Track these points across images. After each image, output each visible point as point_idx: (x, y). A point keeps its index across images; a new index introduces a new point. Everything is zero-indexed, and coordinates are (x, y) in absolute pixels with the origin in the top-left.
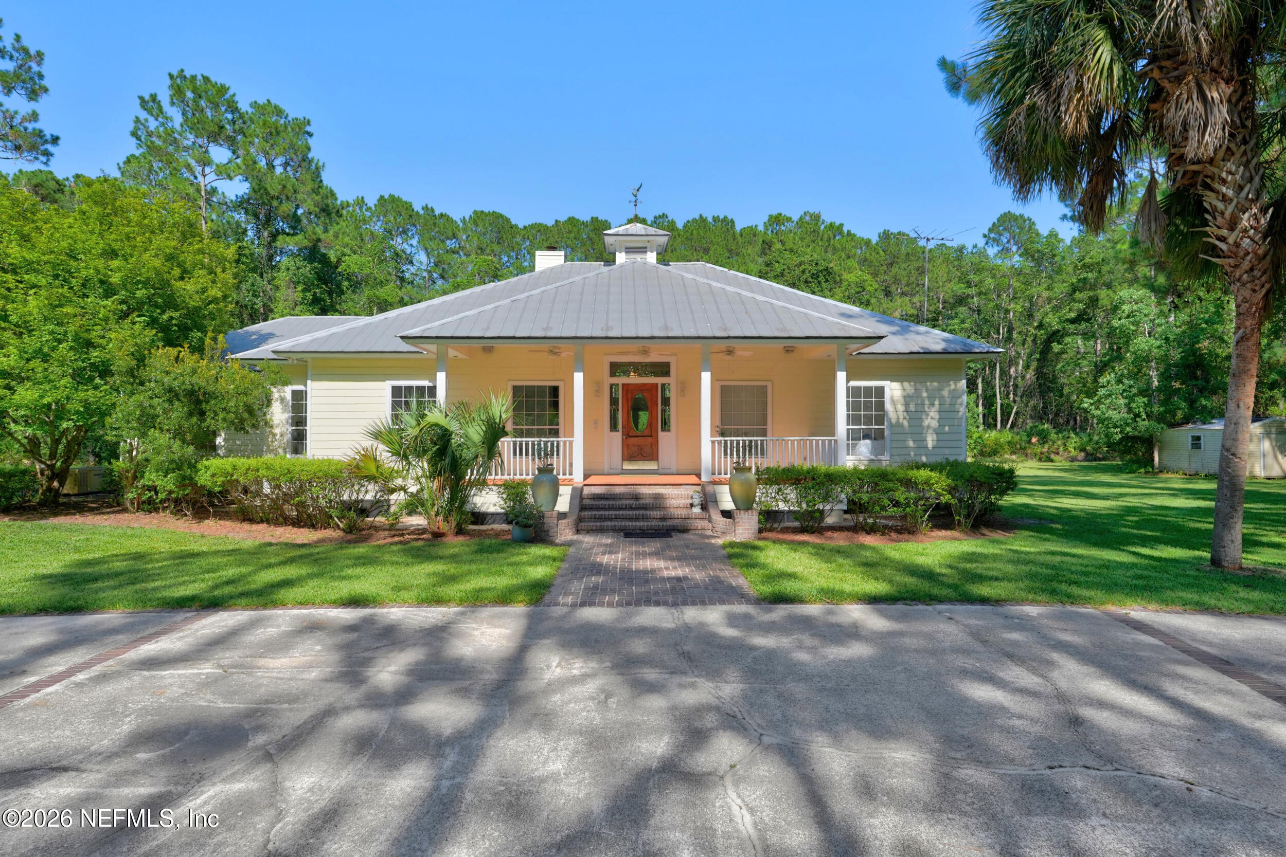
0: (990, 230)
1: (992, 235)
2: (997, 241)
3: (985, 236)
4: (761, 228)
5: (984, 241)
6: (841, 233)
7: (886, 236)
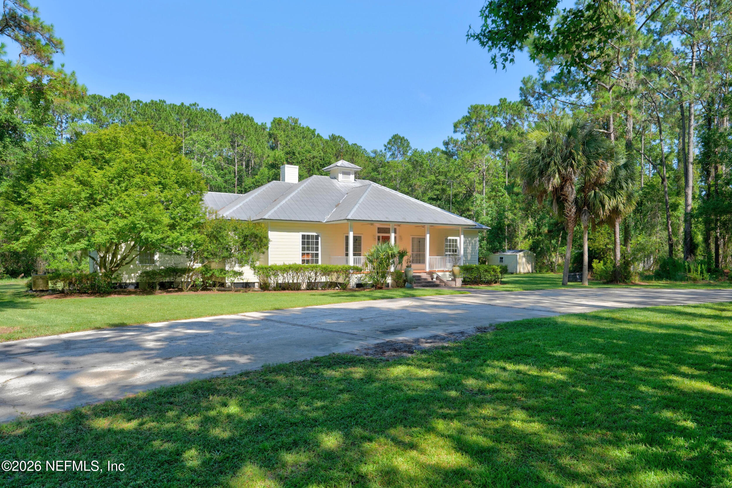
0: (389, 143)
1: (389, 146)
2: (390, 149)
3: (385, 146)
4: (269, 125)
5: (384, 148)
6: (314, 135)
7: (333, 138)
